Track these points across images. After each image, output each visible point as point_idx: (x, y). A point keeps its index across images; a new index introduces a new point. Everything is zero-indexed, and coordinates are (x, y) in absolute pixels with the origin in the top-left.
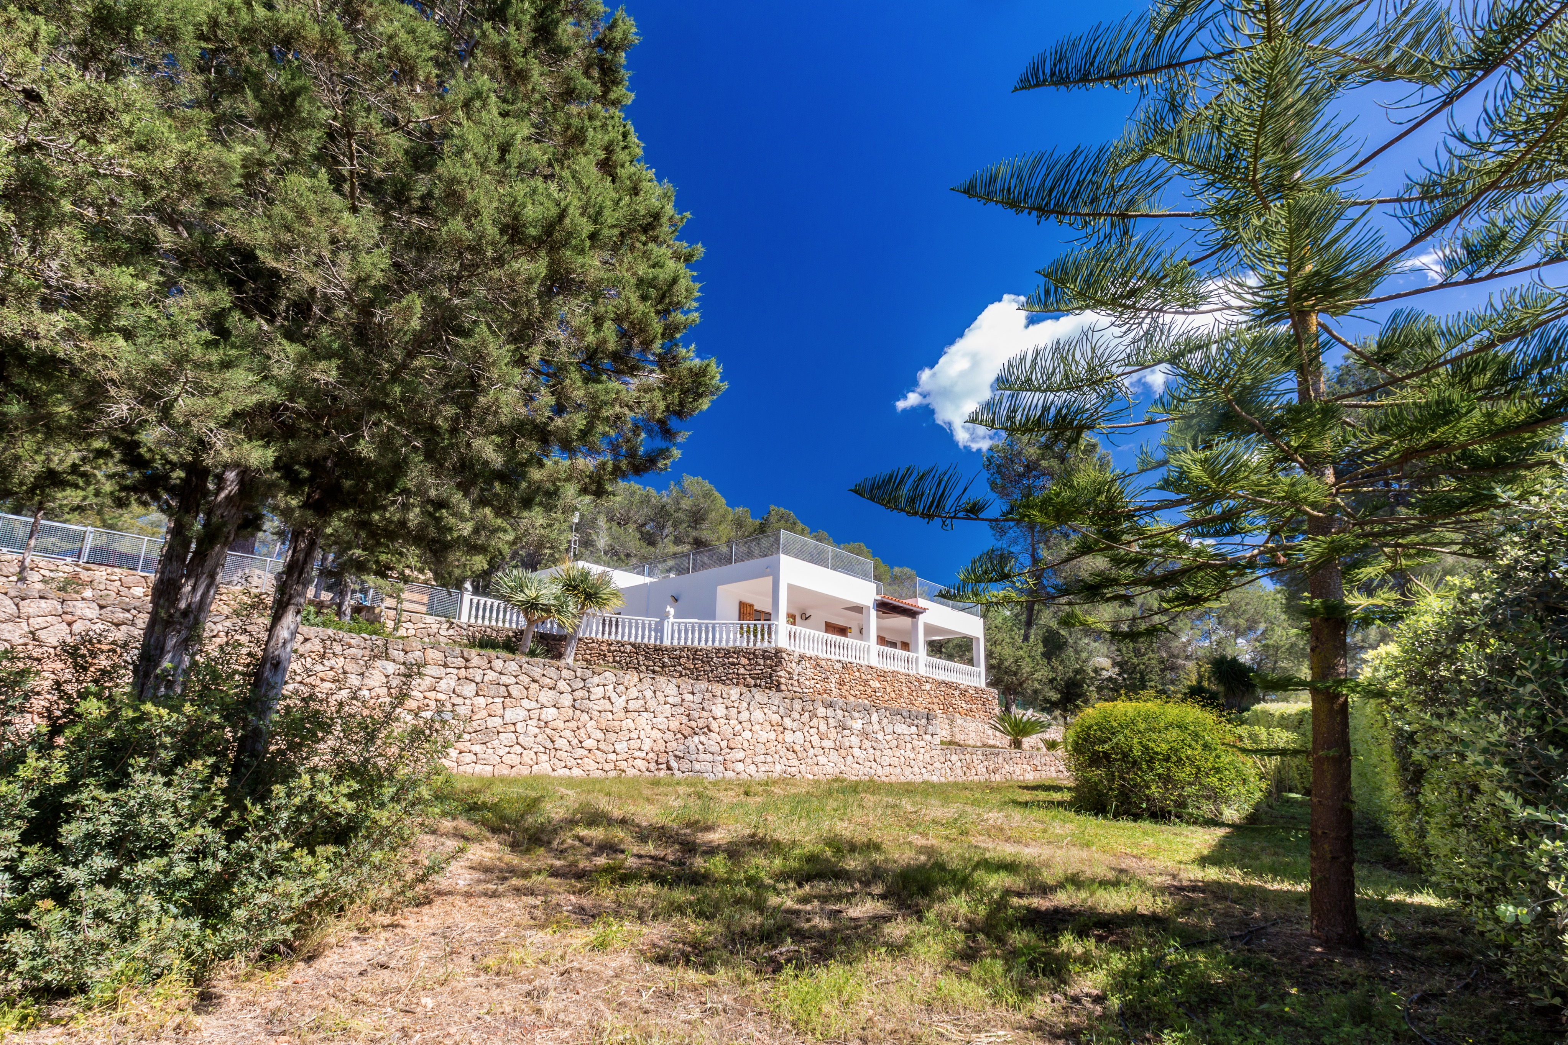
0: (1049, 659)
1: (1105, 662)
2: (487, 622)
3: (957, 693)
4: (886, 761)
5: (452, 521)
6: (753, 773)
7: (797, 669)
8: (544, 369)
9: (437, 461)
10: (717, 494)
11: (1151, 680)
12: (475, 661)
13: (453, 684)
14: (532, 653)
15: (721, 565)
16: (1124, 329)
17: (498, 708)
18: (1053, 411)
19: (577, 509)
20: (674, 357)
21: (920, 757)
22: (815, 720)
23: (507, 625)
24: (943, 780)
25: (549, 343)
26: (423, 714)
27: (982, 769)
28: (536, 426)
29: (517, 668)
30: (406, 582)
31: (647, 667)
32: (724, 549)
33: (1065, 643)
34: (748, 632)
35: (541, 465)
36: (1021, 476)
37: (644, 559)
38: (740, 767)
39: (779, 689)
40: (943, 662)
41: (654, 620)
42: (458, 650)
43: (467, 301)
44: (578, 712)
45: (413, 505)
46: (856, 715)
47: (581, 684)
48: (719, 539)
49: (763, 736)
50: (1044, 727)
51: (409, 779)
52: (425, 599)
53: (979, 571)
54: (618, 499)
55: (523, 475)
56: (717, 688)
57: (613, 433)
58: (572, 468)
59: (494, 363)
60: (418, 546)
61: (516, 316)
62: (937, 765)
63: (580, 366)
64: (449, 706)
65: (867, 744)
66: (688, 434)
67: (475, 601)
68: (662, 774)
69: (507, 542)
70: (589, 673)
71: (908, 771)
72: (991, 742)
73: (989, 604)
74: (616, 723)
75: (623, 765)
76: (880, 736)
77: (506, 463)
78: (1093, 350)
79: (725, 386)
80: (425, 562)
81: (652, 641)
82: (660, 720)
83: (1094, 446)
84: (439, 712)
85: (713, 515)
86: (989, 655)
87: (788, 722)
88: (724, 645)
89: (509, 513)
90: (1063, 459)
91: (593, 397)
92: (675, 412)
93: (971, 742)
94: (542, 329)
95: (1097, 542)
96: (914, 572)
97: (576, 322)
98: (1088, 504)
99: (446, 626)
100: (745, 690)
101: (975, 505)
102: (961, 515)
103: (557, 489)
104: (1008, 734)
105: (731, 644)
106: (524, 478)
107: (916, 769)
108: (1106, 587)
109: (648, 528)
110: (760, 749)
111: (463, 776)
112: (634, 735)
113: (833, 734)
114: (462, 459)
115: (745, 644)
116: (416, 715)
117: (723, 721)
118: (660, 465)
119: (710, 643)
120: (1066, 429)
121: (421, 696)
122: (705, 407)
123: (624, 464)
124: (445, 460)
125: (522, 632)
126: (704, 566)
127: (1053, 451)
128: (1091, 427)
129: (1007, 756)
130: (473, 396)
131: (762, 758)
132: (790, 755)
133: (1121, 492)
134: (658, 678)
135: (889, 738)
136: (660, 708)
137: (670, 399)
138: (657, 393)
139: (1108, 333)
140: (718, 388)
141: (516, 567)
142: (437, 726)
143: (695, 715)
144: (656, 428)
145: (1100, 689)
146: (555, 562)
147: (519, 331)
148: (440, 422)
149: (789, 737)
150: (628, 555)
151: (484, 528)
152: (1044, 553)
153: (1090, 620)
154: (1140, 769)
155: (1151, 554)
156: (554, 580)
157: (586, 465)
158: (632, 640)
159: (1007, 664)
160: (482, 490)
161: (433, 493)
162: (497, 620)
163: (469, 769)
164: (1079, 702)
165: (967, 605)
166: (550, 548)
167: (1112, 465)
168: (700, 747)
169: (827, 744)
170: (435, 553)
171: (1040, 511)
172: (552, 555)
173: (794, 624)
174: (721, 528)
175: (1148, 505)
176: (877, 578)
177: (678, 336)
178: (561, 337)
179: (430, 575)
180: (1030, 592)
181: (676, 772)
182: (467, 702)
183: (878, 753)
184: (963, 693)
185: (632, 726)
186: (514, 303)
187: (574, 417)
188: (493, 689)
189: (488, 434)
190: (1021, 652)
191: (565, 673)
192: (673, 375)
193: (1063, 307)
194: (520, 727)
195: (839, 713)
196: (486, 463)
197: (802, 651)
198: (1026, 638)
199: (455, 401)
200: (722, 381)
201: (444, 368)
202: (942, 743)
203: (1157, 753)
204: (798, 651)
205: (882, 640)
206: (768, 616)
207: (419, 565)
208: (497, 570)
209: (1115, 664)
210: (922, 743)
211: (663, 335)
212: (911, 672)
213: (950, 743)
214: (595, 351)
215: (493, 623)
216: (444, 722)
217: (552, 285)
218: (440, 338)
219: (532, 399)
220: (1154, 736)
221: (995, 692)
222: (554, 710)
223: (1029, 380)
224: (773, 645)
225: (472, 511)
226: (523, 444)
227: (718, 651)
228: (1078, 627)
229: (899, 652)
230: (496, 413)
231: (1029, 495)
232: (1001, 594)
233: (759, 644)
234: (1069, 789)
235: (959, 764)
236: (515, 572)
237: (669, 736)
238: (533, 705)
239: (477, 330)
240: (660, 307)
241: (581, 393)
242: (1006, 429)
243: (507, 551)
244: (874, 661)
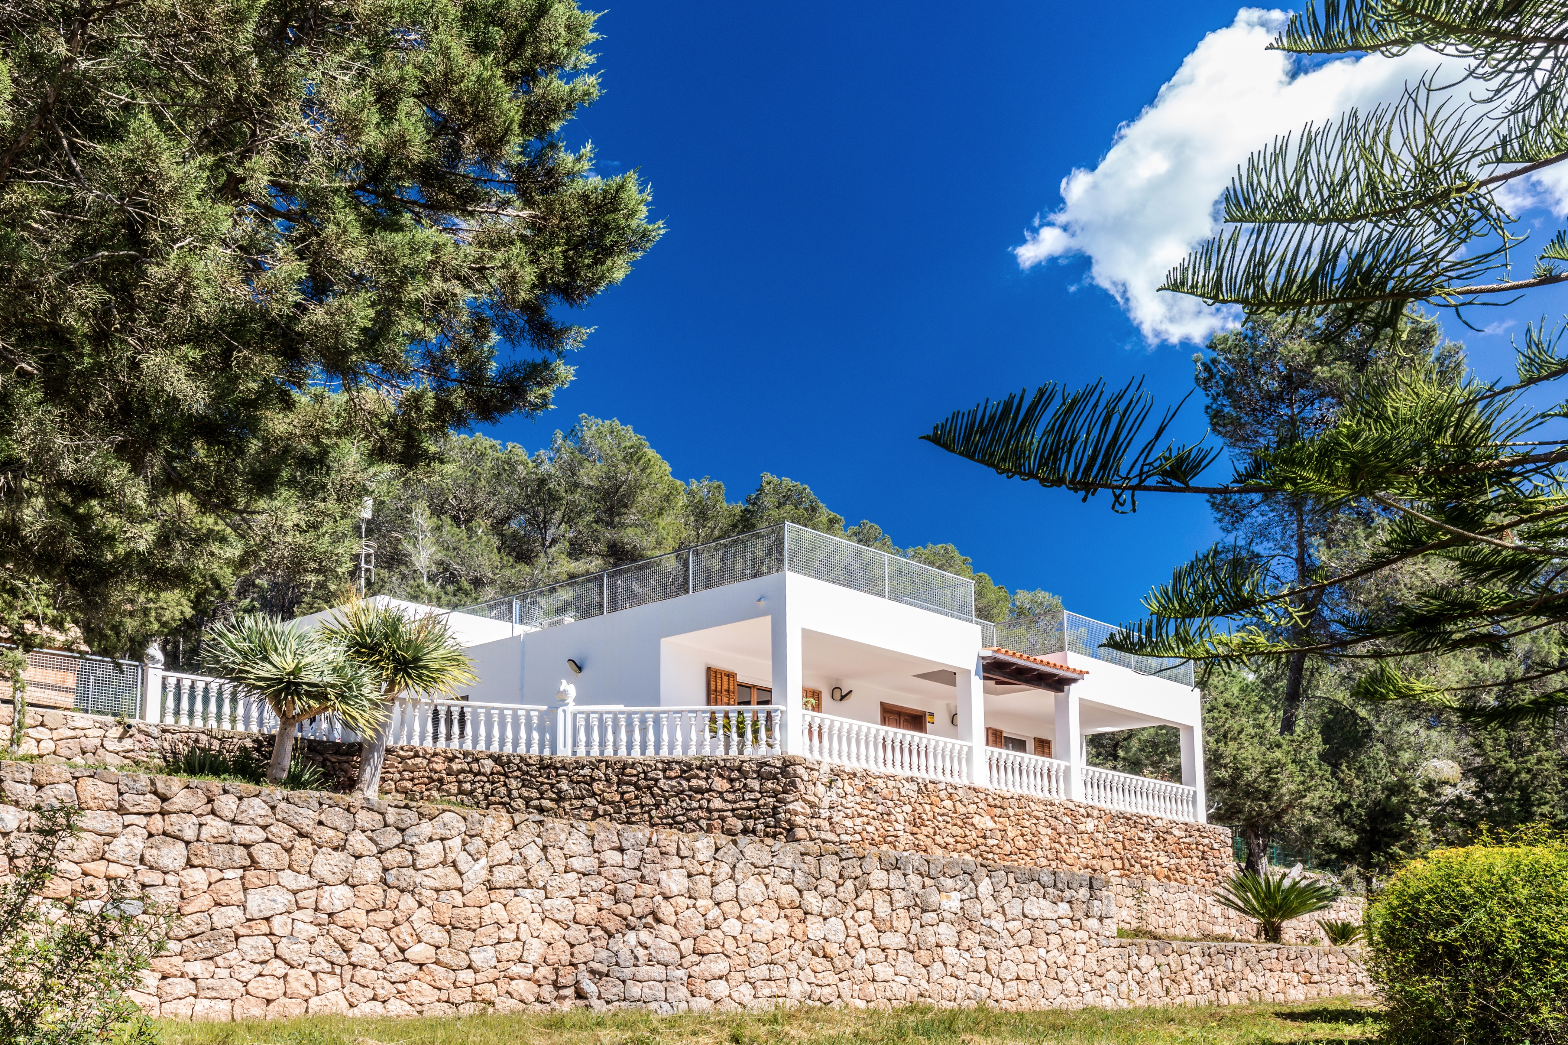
0: (1336, 766)
1: (1448, 769)
2: (198, 723)
3: (1149, 836)
4: (1009, 970)
5: (113, 521)
6: (748, 999)
7: (827, 797)
8: (280, 203)
9: (72, 400)
10: (651, 453)
11: (1542, 802)
12: (181, 799)
13: (139, 845)
14: (295, 781)
15: (666, 596)
16: (1495, 83)
17: (232, 889)
18: (1343, 260)
19: (366, 491)
20: (549, 173)
21: (1078, 961)
22: (866, 895)
23: (240, 727)
24: (1124, 1004)
25: (286, 149)
26: (84, 905)
27: (1200, 982)
28: (271, 324)
29: (267, 810)
30: (28, 648)
31: (527, 801)
32: (671, 564)
33: (1368, 733)
34: (727, 727)
35: (288, 405)
36: (1274, 399)
37: (509, 588)
38: (720, 989)
39: (791, 837)
40: (1120, 777)
41: (536, 710)
42: (144, 779)
43: (107, 63)
44: (393, 894)
45: (30, 493)
46: (949, 883)
47: (397, 839)
48: (659, 543)
49: (764, 929)
50: (1325, 898)
51: (65, 1031)
52: (71, 680)
53: (1190, 593)
54: (449, 468)
55: (252, 426)
56: (668, 838)
57: (431, 335)
58: (353, 408)
59: (174, 194)
60: (47, 575)
61: (212, 92)
62: (1112, 975)
63: (354, 196)
64: (134, 889)
65: (971, 939)
66: (587, 331)
67: (172, 682)
68: (567, 1006)
69: (229, 562)
70: (410, 816)
71: (1053, 988)
72: (1219, 930)
73: (1211, 661)
74: (472, 912)
75: (490, 991)
76: (997, 922)
77: (216, 400)
78: (1429, 131)
79: (659, 230)
80: (64, 607)
81: (535, 750)
82: (558, 903)
83: (1428, 333)
84: (116, 901)
85: (644, 498)
86: (1214, 760)
87: (812, 900)
88: (678, 754)
89: (228, 504)
90: (1361, 363)
91: (386, 261)
92: (556, 287)
93: (1179, 931)
94: (268, 120)
95: (1433, 529)
96: (1057, 600)
97: (340, 103)
98: (1415, 452)
99: (117, 732)
100: (724, 840)
101: (1181, 460)
102: (1152, 481)
103: (324, 452)
104: (1254, 912)
105: (693, 752)
106: (254, 432)
107: (1070, 985)
108: (1453, 620)
109: (514, 525)
110: (760, 953)
111: (174, 1020)
112: (508, 933)
113: (902, 921)
114: (122, 395)
115: (720, 752)
116: (70, 907)
117: (683, 902)
118: (532, 397)
119: (651, 751)
120: (1372, 299)
121: (77, 870)
122: (619, 275)
123: (458, 398)
124: (88, 398)
125: (271, 739)
126: (632, 599)
127: (1339, 345)
128: (1422, 295)
129: (1252, 957)
130: (136, 264)
131: (763, 971)
132: (819, 963)
133: (1485, 427)
134: (549, 822)
135: (1014, 925)
136: (557, 881)
137: (545, 261)
138: (518, 250)
139: (1460, 94)
140: (644, 235)
141: (250, 610)
142: (114, 927)
143: (627, 891)
144: (520, 322)
145: (1437, 822)
146: (329, 598)
147: (220, 125)
148: (70, 318)
149: (815, 929)
150: (477, 583)
151: (179, 534)
152: (1321, 555)
153: (1418, 686)
154: (1518, 975)
155: (1545, 551)
156: (330, 635)
157: (381, 402)
158: (495, 749)
159: (1248, 777)
160: (170, 458)
161: (67, 466)
162: (219, 718)
163: (183, 1008)
164: (1395, 849)
165: (1166, 662)
166: (317, 571)
167: (1465, 371)
168: (641, 952)
169: (892, 940)
170: (82, 588)
171: (1316, 471)
172: (321, 585)
173: (817, 708)
174: (665, 521)
175: (1541, 450)
176: (984, 614)
177: (556, 127)
178: (311, 135)
179: (75, 632)
180: (1295, 633)
181: (594, 1002)
182: (170, 878)
183: (993, 956)
184: (1161, 836)
185: (502, 915)
186: (207, 65)
187: (349, 303)
188: (221, 854)
189: (172, 343)
190: (1278, 754)
191: (364, 818)
192: (550, 208)
193: (1364, 39)
194: (279, 925)
195: (915, 881)
196: (173, 402)
197: (836, 761)
198: (1288, 726)
199: (99, 276)
200: (651, 219)
201: (70, 206)
202: (1121, 933)
203: (1554, 945)
204: (828, 761)
205: (995, 737)
206: (765, 696)
207: (51, 612)
208: (213, 618)
209: (1467, 774)
210: (1081, 935)
211: (523, 125)
212: (1055, 798)
213: (1138, 933)
214: (385, 163)
215: (212, 723)
216: (126, 920)
217: (285, 24)
218: (56, 145)
219: (258, 267)
220: (1547, 911)
221: (1225, 832)
222: (345, 890)
223: (1292, 199)
224: (777, 751)
225: (152, 501)
226: (247, 361)
227: (668, 765)
228: (1394, 701)
229: (1030, 758)
230: (186, 298)
231: (1294, 438)
232: (1237, 638)
233: (748, 751)
234: (1377, 1017)
235: (1155, 973)
236: (249, 621)
237: (577, 933)
238: (304, 880)
239: (133, 124)
240: (513, 66)
241: (360, 252)
242: (1245, 302)
243: (229, 579)
244: (981, 778)
